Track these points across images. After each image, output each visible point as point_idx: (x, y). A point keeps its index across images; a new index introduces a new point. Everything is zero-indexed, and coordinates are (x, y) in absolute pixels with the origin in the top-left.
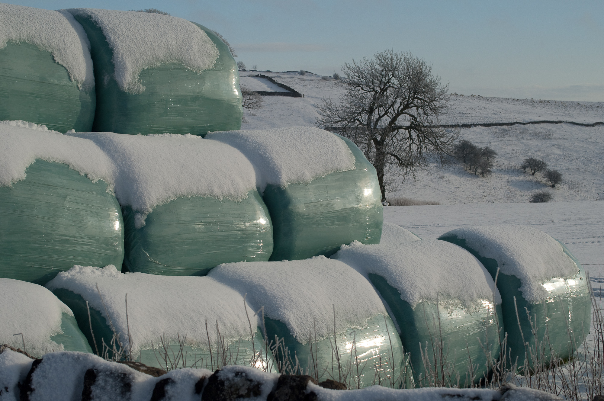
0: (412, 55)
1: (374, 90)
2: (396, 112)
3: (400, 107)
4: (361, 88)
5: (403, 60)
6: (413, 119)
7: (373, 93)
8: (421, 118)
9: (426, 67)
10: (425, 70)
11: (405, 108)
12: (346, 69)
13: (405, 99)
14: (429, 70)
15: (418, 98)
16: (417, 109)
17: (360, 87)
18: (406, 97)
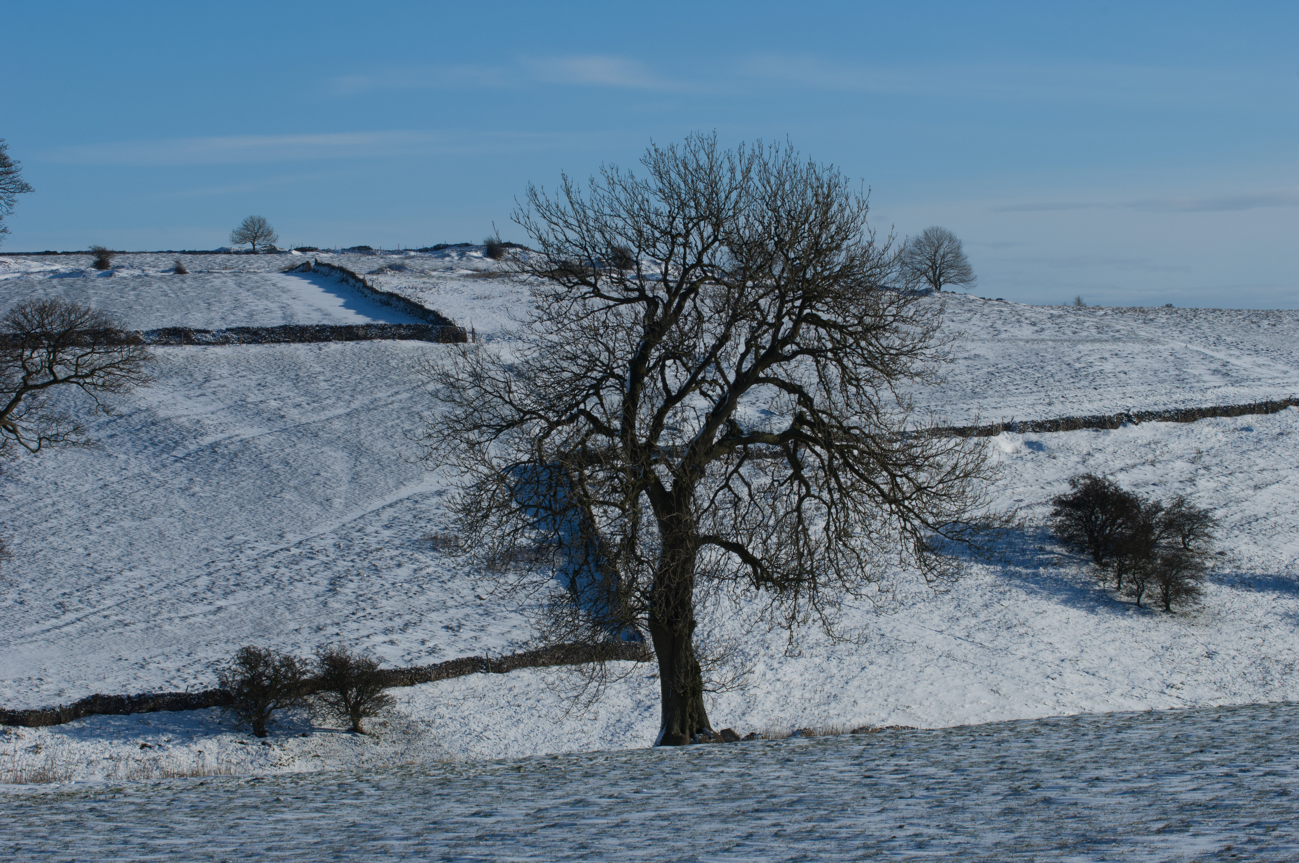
1: (643, 296)
2: (732, 377)
4: (590, 289)
6: (799, 403)
7: (641, 308)
8: (833, 397)
10: (841, 210)
11: (763, 362)
13: (760, 324)
14: (855, 210)
15: (816, 321)
16: (818, 363)
17: (589, 284)
18: (765, 318)
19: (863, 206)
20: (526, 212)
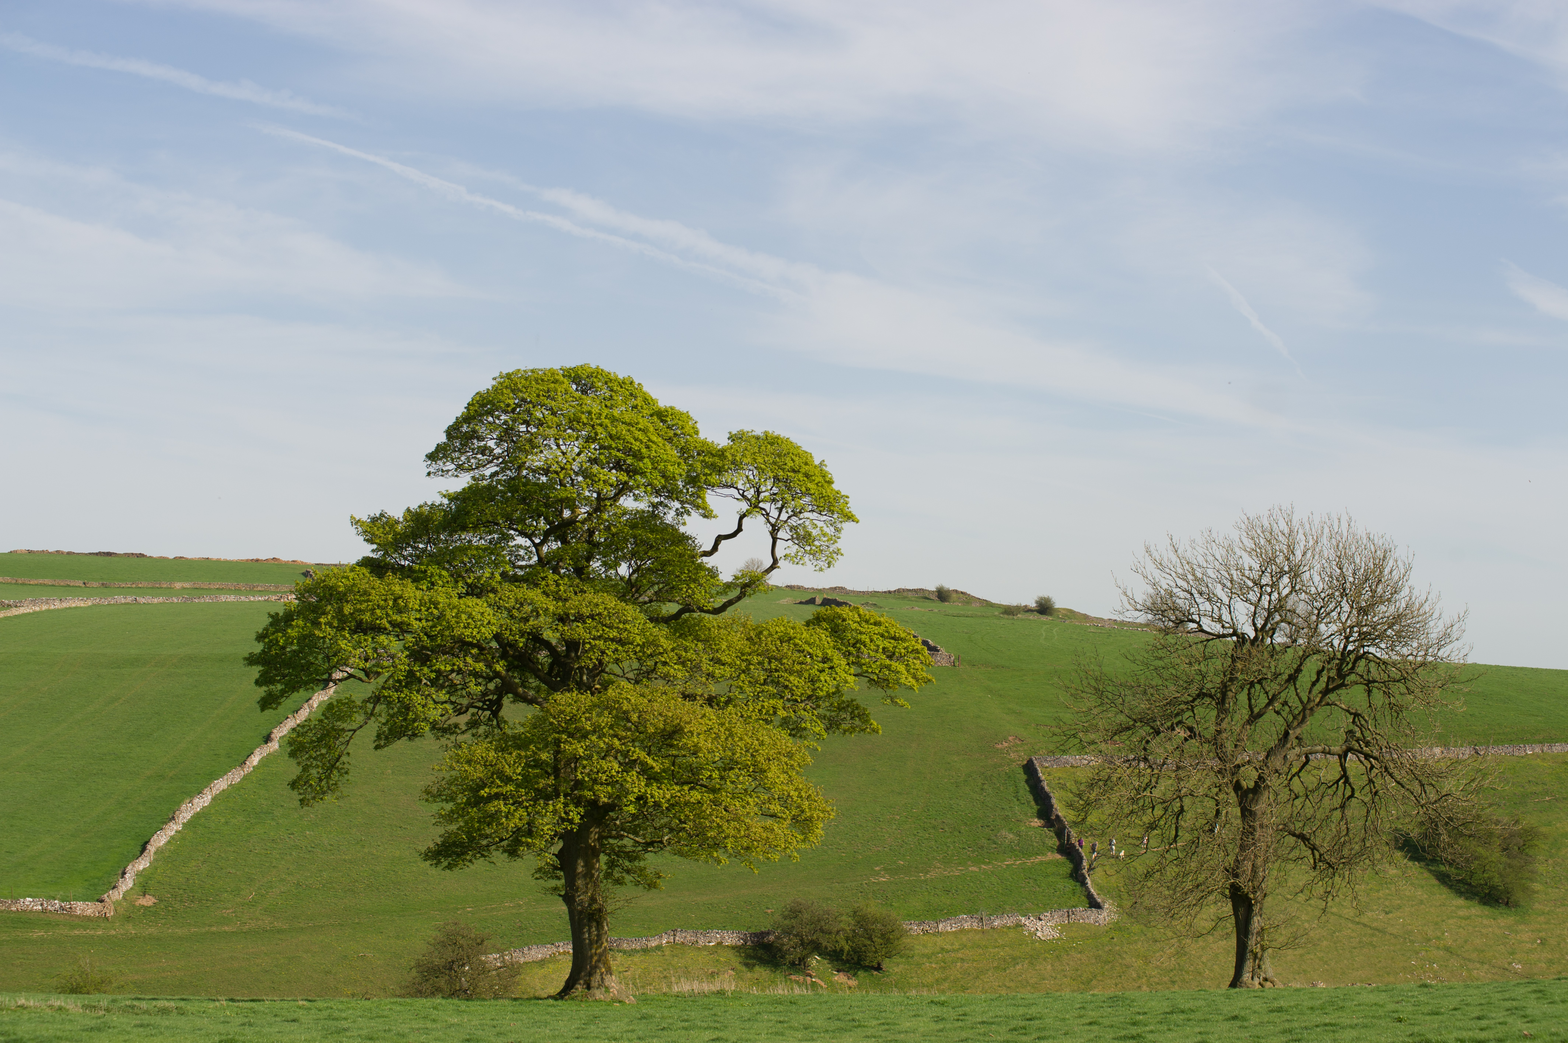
0: (1352, 524)
1: (1235, 633)
2: (1304, 699)
3: (1314, 684)
4: (1195, 625)
5: (1325, 540)
9: (1396, 561)
10: (1391, 573)
11: (1331, 687)
12: (1151, 568)
14: (1403, 569)
16: (1369, 692)
17: (1192, 622)
19: (1408, 569)
20: (1142, 564)
